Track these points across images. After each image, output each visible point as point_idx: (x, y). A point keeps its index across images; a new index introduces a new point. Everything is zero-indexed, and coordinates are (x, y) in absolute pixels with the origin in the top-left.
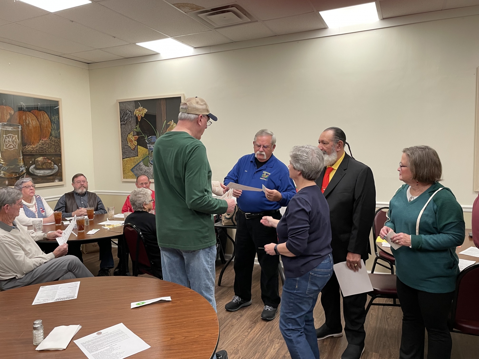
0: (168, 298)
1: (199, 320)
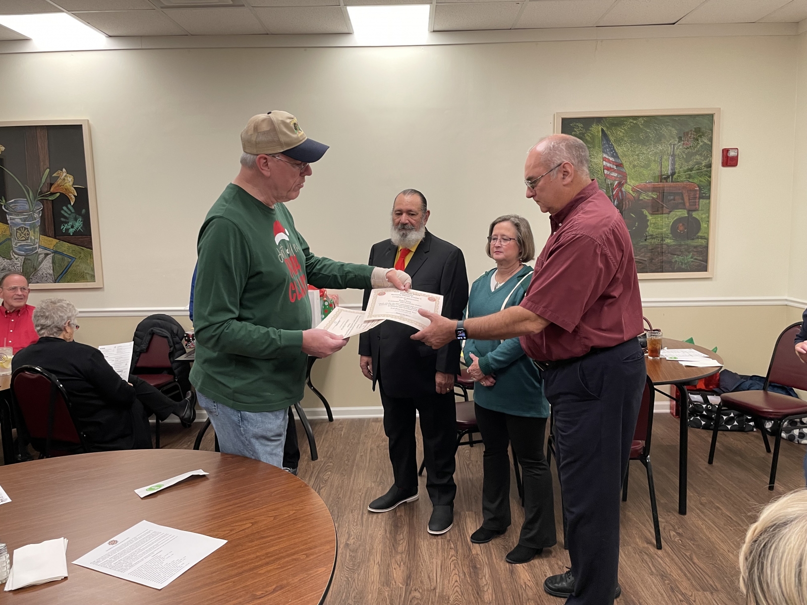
1: (278, 492)
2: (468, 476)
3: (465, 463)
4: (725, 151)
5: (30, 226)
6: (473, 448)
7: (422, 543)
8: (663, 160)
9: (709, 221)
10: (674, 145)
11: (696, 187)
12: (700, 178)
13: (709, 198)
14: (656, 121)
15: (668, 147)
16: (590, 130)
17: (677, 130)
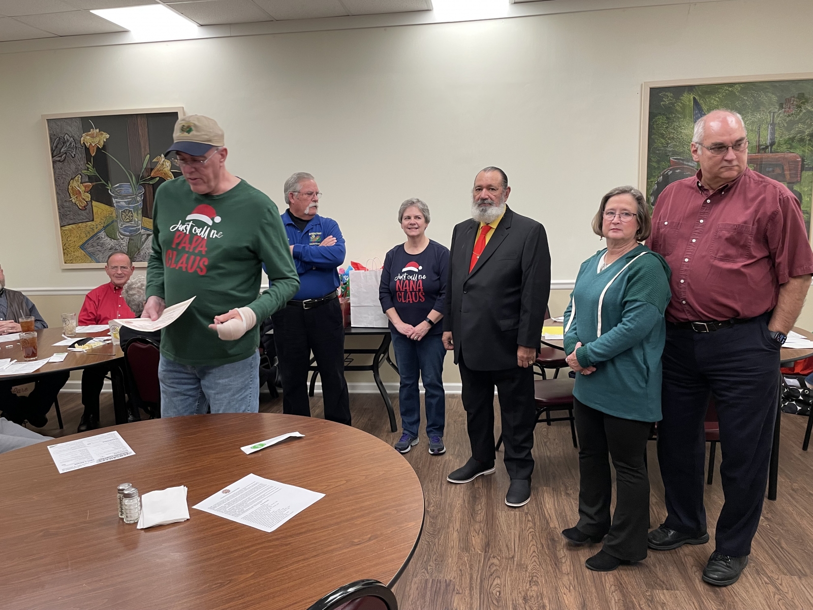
0: (297, 434)
2: (545, 454)
3: (542, 441)
5: (133, 209)
6: (550, 426)
7: (500, 514)
8: (762, 130)
9: (811, 195)
10: (774, 113)
11: (798, 158)
12: (803, 149)
14: (754, 88)
15: (767, 116)
16: (680, 99)
17: (777, 96)
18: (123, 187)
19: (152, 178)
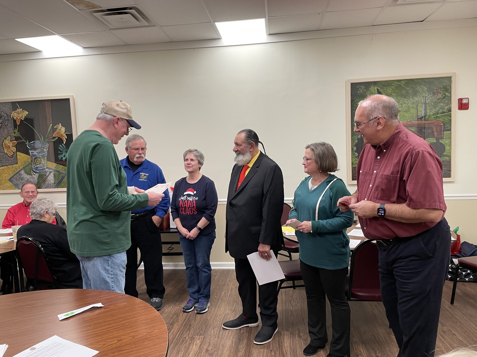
0: (100, 305)
1: (141, 319)
4: (460, 100)
5: (42, 156)
6: (295, 290)
8: (419, 107)
9: (451, 145)
10: (425, 97)
11: (441, 124)
12: (444, 118)
13: (450, 130)
14: (413, 82)
15: (421, 99)
16: (369, 90)
17: (427, 87)
18: (35, 143)
19: (54, 138)
